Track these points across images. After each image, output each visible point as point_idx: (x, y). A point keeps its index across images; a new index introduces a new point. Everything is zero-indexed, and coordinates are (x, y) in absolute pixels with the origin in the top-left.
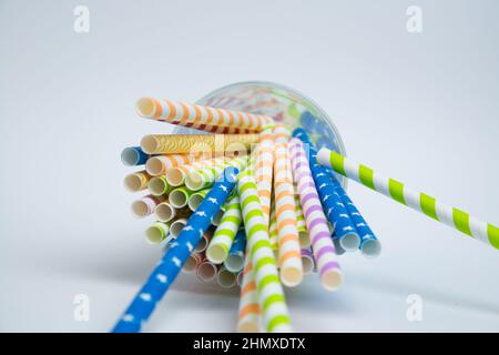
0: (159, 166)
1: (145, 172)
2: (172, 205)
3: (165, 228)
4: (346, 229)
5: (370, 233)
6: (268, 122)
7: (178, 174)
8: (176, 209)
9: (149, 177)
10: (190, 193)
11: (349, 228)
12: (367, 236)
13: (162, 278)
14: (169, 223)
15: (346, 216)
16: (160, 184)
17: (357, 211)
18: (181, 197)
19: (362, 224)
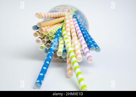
0: (42, 30)
1: (38, 31)
2: (46, 40)
3: (44, 46)
4: (91, 46)
5: (98, 46)
6: (66, 13)
7: (47, 32)
8: (47, 41)
9: (39, 33)
10: (50, 37)
11: (92, 45)
12: (97, 47)
13: (48, 62)
14: (45, 45)
15: (91, 42)
16: (42, 34)
17: (93, 40)
18: (48, 38)
19: (95, 44)
